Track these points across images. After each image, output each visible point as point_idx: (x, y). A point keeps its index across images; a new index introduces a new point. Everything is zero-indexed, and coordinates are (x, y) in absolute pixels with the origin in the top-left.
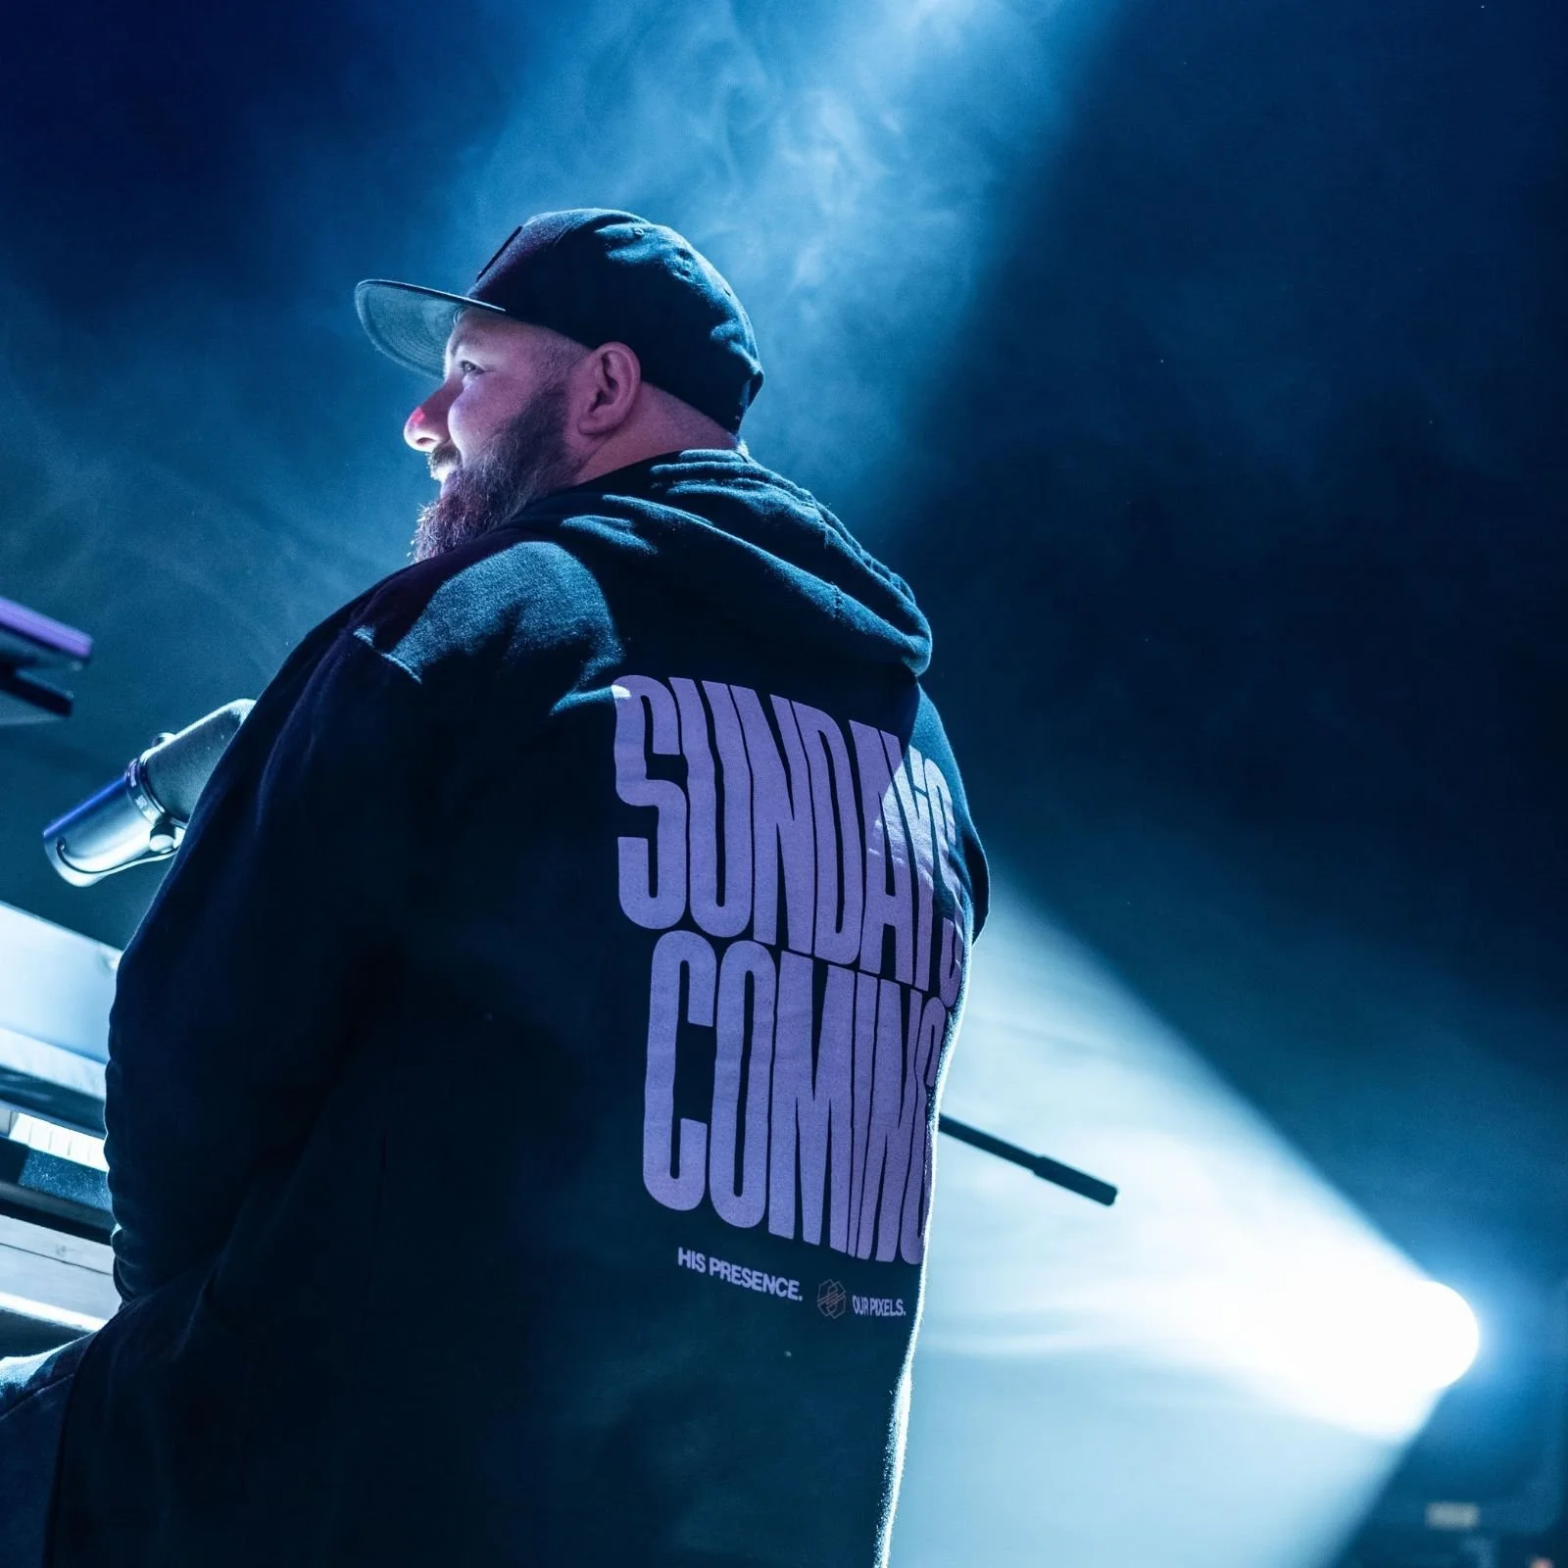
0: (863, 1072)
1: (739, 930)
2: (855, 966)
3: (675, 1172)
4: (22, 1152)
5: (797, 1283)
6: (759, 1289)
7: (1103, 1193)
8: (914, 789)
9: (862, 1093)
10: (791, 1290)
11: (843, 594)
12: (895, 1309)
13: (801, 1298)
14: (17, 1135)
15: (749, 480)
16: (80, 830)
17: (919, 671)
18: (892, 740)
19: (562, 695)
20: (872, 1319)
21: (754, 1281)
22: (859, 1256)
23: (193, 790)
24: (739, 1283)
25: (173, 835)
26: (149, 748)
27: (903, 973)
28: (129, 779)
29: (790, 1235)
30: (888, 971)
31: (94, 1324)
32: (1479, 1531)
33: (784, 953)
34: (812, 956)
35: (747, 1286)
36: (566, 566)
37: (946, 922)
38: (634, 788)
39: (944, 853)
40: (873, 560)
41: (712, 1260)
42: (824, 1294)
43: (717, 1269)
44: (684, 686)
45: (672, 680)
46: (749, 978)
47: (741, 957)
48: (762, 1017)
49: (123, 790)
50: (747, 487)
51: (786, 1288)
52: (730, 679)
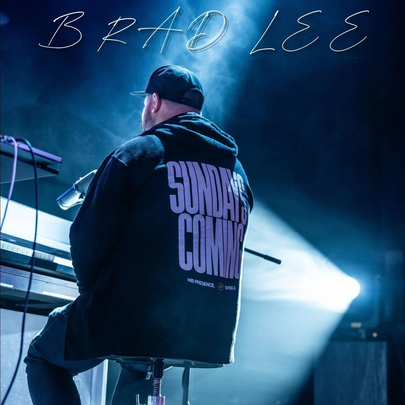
0: (225, 240)
1: (196, 212)
2: (222, 218)
3: (186, 263)
4: (56, 265)
5: (213, 284)
6: (205, 285)
7: (278, 262)
8: (234, 180)
9: (225, 244)
10: (212, 285)
11: (215, 141)
12: (233, 288)
13: (214, 287)
14: (55, 261)
15: (195, 119)
16: (64, 199)
17: (236, 155)
18: (229, 171)
19: (156, 166)
20: (228, 290)
21: (204, 284)
22: (226, 278)
23: (86, 189)
24: (201, 285)
25: (83, 198)
26: (77, 181)
27: (233, 219)
28: (73, 187)
29: (211, 274)
30: (229, 218)
31: (74, 299)
32: (362, 328)
33: (206, 216)
34: (212, 217)
35: (203, 285)
36: (157, 140)
37: (242, 208)
38: (172, 185)
39: (241, 193)
40: (224, 133)
41: (195, 280)
42: (219, 286)
43: (196, 282)
44: (182, 163)
45: (180, 162)
46: (199, 222)
47: (197, 218)
48: (203, 230)
49: (73, 190)
50: (195, 120)
51: (211, 285)
52: (192, 160)
